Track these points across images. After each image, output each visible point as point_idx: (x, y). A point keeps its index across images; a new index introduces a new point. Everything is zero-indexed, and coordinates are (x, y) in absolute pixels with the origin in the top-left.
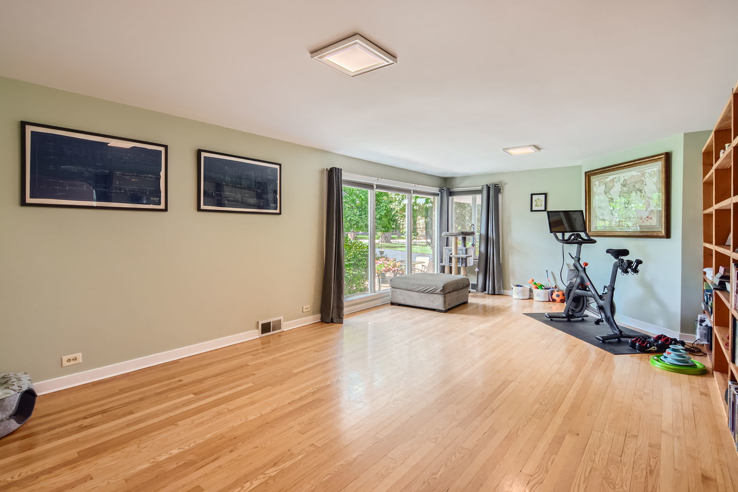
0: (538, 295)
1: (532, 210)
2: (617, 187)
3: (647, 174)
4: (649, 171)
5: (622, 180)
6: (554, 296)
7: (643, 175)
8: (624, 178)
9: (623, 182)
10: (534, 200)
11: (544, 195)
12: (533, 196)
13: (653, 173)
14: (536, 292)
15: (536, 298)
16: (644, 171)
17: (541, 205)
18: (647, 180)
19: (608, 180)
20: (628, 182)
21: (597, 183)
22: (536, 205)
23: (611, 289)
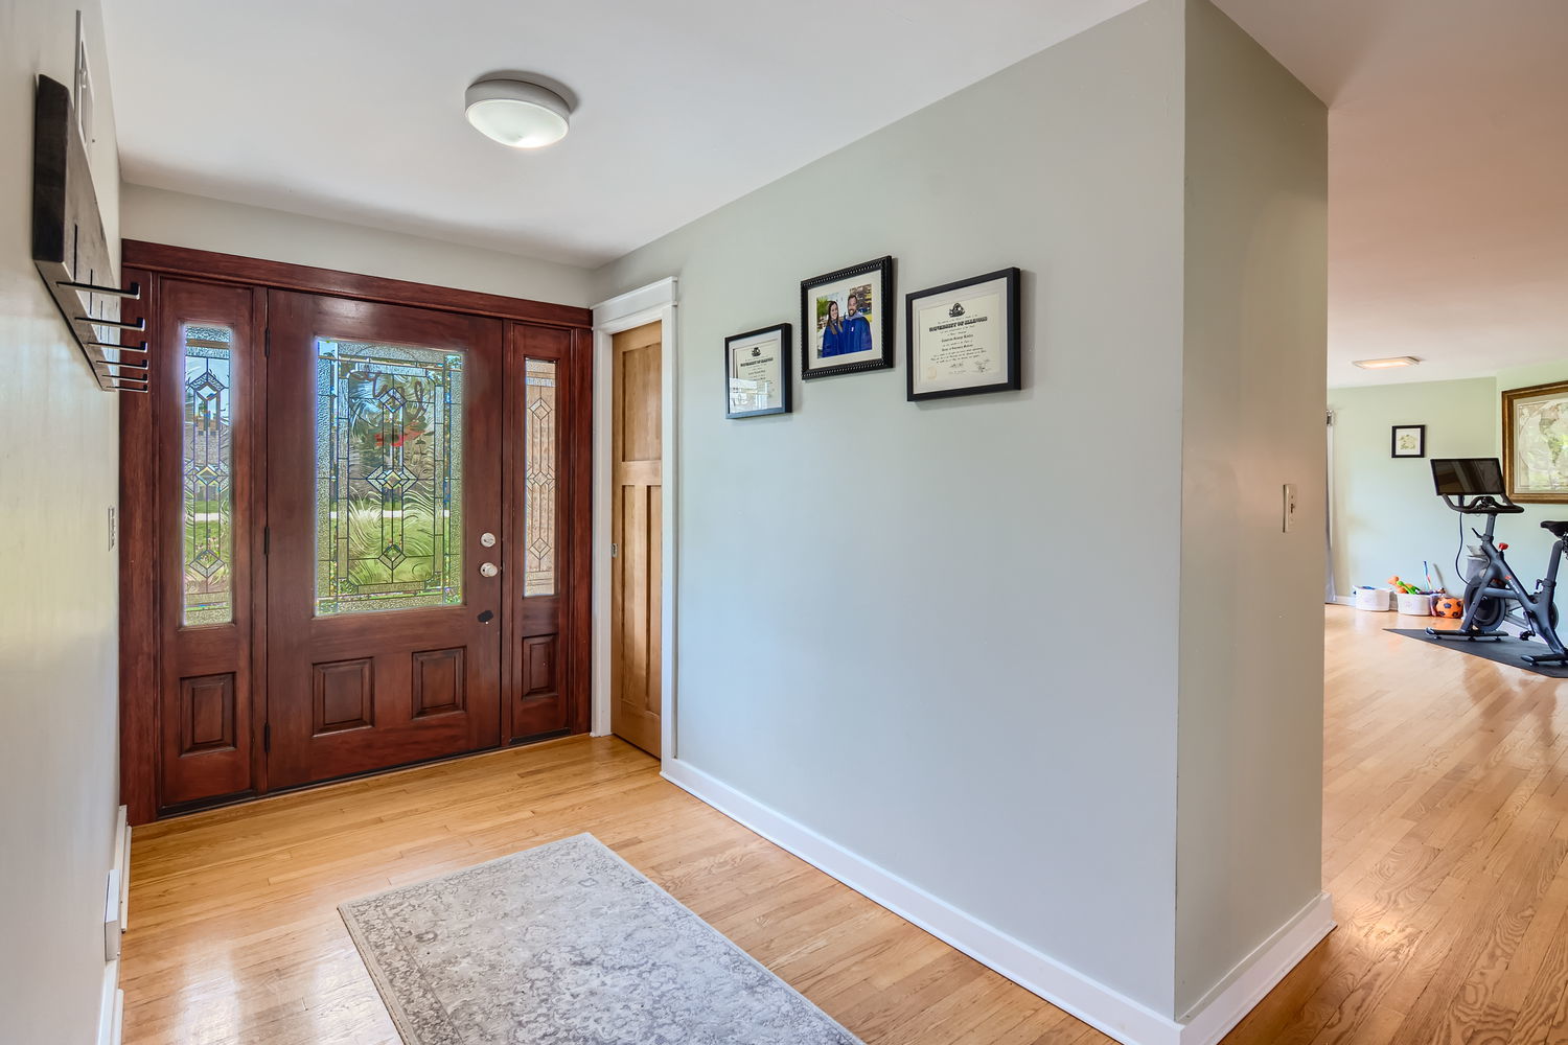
0: (1409, 604)
1: (1394, 456)
6: (1440, 607)
10: (1398, 437)
11: (1419, 429)
12: (1397, 430)
14: (1403, 599)
15: (1403, 609)
17: (1414, 447)
19: (1547, 406)
21: (1525, 411)
22: (1403, 447)
23: (1551, 584)
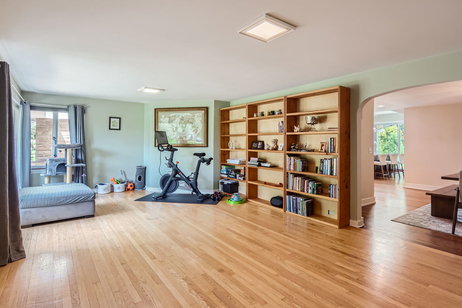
0: (119, 188)
1: (110, 129)
2: (178, 120)
3: (196, 116)
4: (197, 114)
5: (181, 117)
6: (129, 187)
7: (194, 116)
8: (182, 116)
9: (182, 118)
10: (111, 122)
11: (119, 119)
12: (111, 119)
13: (199, 115)
14: (116, 186)
15: (116, 190)
16: (194, 114)
17: (117, 126)
18: (196, 119)
19: (171, 115)
20: (185, 118)
21: (163, 116)
22: (113, 125)
23: (197, 174)
